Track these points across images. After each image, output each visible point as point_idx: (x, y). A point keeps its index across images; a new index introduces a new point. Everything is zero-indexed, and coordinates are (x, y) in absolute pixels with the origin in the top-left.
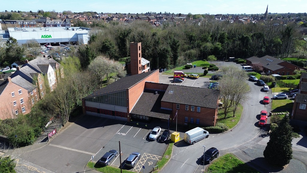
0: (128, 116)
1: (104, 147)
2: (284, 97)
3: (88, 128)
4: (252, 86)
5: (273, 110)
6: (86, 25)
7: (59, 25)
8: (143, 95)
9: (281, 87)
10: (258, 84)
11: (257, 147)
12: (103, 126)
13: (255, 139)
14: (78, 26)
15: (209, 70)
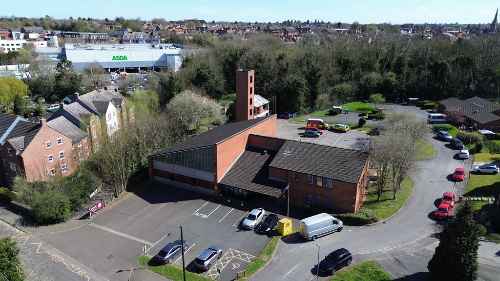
0: (216, 188)
1: (169, 235)
2: (492, 171)
3: (152, 203)
4: (440, 150)
5: (467, 192)
6: (182, 41)
7: (142, 41)
8: (244, 154)
9: (493, 153)
10: (452, 145)
11: (422, 254)
12: (175, 200)
13: (423, 240)
14: (171, 43)
15: (370, 118)
